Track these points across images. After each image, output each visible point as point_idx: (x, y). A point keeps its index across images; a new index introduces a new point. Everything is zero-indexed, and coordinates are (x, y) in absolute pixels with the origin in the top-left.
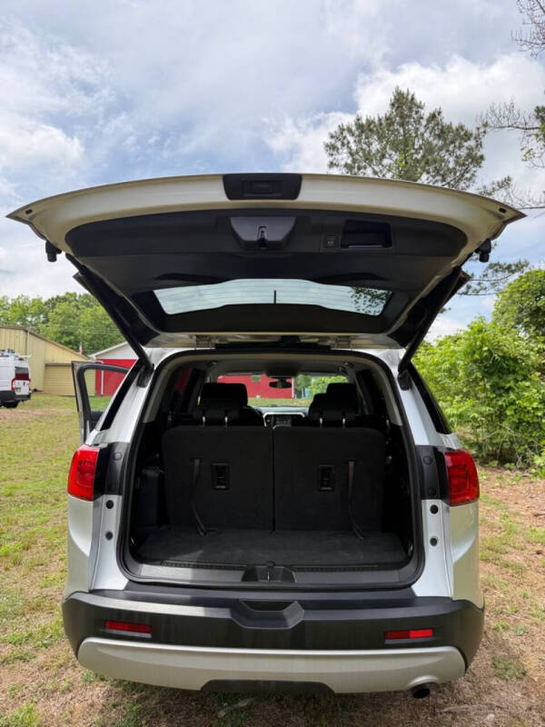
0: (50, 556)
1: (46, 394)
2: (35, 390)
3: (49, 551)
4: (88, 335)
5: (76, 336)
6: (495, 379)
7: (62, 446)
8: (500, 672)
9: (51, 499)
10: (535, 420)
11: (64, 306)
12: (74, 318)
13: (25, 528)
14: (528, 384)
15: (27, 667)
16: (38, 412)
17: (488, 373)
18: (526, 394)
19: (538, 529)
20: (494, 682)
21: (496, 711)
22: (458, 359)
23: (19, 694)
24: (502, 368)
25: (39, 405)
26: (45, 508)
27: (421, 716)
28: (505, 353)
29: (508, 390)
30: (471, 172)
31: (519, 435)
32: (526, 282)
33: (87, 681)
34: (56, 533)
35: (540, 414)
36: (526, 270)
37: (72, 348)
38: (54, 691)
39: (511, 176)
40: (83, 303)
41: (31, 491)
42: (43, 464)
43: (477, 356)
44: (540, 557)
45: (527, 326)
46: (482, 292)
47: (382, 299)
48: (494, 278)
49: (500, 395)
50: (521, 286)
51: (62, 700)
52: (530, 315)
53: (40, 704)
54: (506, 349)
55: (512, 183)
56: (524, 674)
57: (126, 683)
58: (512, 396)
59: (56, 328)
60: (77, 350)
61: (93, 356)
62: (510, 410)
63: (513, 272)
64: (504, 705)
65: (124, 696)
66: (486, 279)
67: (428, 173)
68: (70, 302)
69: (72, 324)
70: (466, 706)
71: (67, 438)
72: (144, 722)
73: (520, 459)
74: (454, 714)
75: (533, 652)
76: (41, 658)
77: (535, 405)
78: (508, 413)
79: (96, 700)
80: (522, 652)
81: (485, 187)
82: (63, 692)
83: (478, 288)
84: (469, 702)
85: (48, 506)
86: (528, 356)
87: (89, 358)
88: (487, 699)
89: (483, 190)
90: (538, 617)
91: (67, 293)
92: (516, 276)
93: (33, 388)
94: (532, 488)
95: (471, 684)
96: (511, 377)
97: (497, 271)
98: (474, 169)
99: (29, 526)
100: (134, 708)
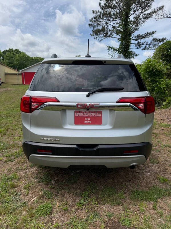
0: (15, 132)
1: (6, 84)
2: (3, 82)
3: (14, 131)
4: (18, 64)
5: (14, 64)
6: (152, 78)
7: (14, 100)
8: (152, 162)
9: (12, 116)
10: (163, 91)
11: (9, 53)
12: (13, 58)
13: (6, 124)
14: (163, 79)
15: (12, 163)
16: (4, 89)
17: (150, 76)
18: (162, 83)
19: (163, 123)
20: (150, 164)
21: (151, 172)
22: (141, 71)
23: (11, 170)
24: (155, 74)
25: (4, 88)
26: (11, 119)
27: (130, 174)
28: (157, 69)
29: (156, 82)
30: (150, 3)
31: (158, 96)
32: (165, 45)
33: (31, 166)
34: (16, 126)
35: (165, 89)
36: (165, 41)
37: (13, 68)
38: (22, 169)
39: (164, 5)
40: (15, 53)
41: (6, 114)
42: (8, 105)
43: (148, 70)
44: (163, 131)
45: (163, 61)
46: (150, 49)
47: (117, 51)
48: (154, 44)
49: (154, 83)
50: (163, 47)
51: (24, 172)
52: (165, 57)
53: (18, 173)
54: (157, 68)
55: (164, 8)
56: (159, 162)
57: (43, 167)
58: (157, 83)
59: (7, 61)
60: (15, 69)
61: (20, 71)
62: (156, 88)
63: (161, 42)
64: (153, 170)
65: (43, 170)
66: (151, 44)
67: (135, 3)
68: (11, 52)
69: (12, 60)
70: (142, 171)
71: (15, 98)
72: (49, 177)
73: (157, 103)
74: (139, 173)
75: (161, 156)
76: (16, 161)
77: (164, 86)
78: (156, 89)
79: (34, 172)
80: (158, 157)
81: (154, 9)
82: (24, 170)
83: (148, 47)
84: (143, 170)
85: (12, 118)
86: (164, 70)
87: (19, 72)
88: (148, 169)
89: (154, 10)
90: (163, 147)
91: (10, 49)
92: (162, 43)
93: (2, 82)
94: (161, 111)
95: (143, 165)
96: (158, 77)
97: (155, 41)
98: (151, 2)
99: (7, 124)
100: (46, 173)
